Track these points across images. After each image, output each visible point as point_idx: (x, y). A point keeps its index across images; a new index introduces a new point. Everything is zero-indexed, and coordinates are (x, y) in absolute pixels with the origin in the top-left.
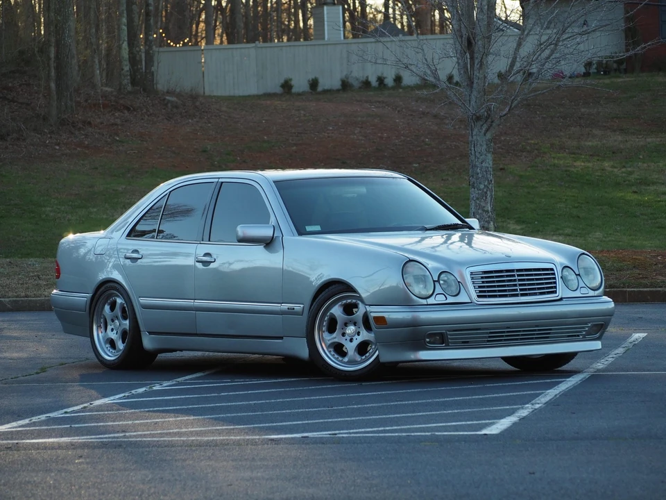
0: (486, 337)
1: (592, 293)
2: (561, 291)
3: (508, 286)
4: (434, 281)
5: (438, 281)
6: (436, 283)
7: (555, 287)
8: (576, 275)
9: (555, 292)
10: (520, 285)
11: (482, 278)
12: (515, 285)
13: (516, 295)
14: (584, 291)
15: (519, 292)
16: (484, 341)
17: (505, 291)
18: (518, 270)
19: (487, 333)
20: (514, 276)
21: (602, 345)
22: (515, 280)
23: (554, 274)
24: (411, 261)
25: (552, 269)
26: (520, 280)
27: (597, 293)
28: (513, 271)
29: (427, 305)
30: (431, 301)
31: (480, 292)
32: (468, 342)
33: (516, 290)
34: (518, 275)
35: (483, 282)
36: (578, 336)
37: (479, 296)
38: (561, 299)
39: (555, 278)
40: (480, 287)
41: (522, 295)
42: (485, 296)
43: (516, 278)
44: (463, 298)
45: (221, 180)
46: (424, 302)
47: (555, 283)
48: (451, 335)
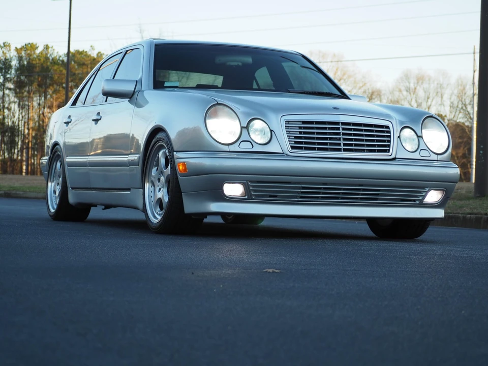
0: (298, 193)
1: (434, 157)
2: (395, 150)
3: (331, 139)
4: (242, 128)
5: (247, 128)
6: (243, 130)
7: (389, 146)
8: (418, 137)
9: (388, 151)
10: (344, 139)
11: (300, 128)
12: (339, 139)
13: (339, 150)
14: (424, 153)
15: (342, 147)
16: (297, 197)
17: (326, 144)
18: (344, 124)
19: (299, 188)
20: (338, 129)
21: (445, 213)
22: (338, 134)
23: (389, 132)
24: (218, 104)
25: (388, 127)
26: (344, 134)
27: (440, 156)
28: (337, 123)
29: (229, 152)
30: (235, 148)
31: (296, 142)
32: (276, 196)
33: (339, 144)
34: (343, 129)
35: (301, 133)
36: (414, 201)
37: (293, 147)
38: (394, 159)
39: (389, 137)
40: (296, 137)
41: (345, 150)
42: (301, 148)
43: (341, 131)
44: (274, 148)
45: (127, 49)
46: (226, 148)
47: (389, 141)
48: (254, 186)
